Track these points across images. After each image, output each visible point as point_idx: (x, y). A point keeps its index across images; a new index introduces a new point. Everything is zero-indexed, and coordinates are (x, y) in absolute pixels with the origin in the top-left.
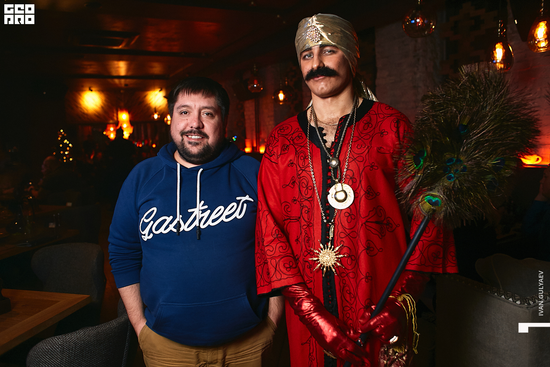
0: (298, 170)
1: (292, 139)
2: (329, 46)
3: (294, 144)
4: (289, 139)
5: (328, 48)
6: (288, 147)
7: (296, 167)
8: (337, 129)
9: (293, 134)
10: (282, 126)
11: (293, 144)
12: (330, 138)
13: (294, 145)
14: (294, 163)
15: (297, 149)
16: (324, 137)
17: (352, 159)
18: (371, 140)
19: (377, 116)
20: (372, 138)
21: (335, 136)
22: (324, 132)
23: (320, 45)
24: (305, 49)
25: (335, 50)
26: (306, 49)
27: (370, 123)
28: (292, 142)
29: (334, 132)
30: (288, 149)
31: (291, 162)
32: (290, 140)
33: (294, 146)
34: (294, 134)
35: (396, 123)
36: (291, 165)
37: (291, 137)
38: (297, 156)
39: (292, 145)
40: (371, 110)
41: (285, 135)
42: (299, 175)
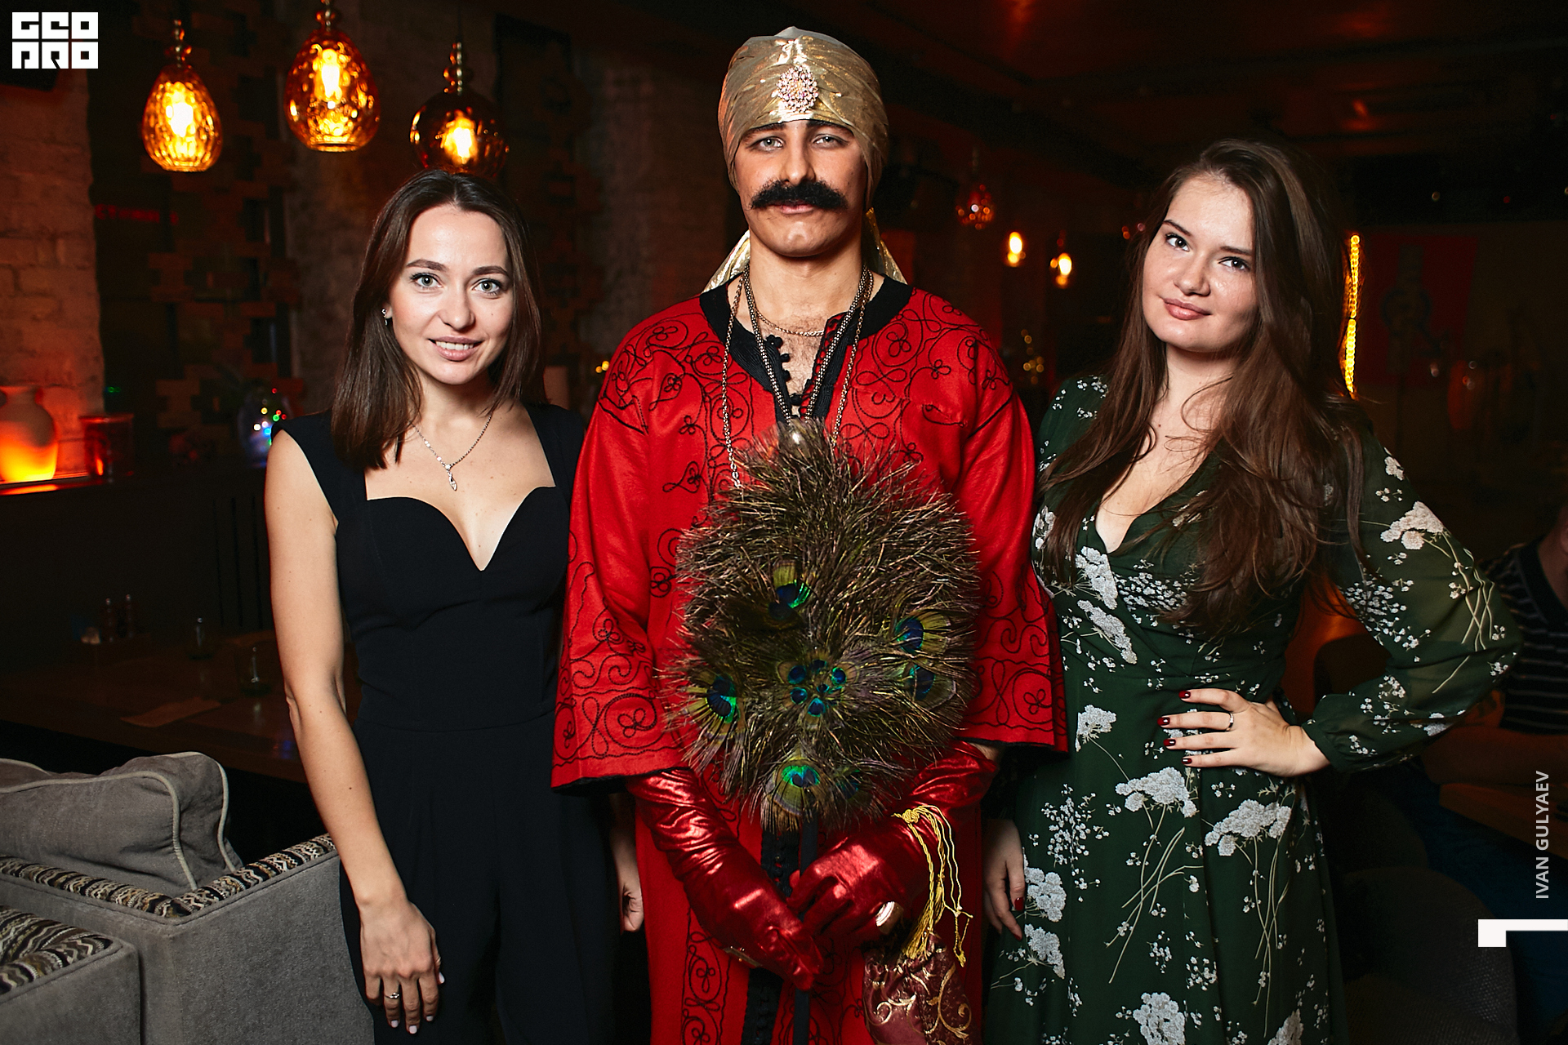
0: (712, 445)
1: (689, 360)
2: (832, 127)
3: (697, 374)
4: (681, 359)
5: (827, 131)
6: (679, 382)
7: (705, 435)
8: (821, 346)
9: (690, 347)
10: (659, 326)
11: (694, 374)
12: (800, 371)
13: (696, 376)
14: (697, 426)
15: (706, 389)
16: (785, 366)
17: (858, 429)
18: (910, 384)
19: (921, 324)
20: (912, 379)
21: (814, 364)
22: (784, 350)
23: (810, 120)
24: (763, 124)
25: (844, 137)
26: (767, 125)
27: (905, 341)
28: (689, 370)
29: (812, 354)
30: (680, 387)
31: (689, 423)
32: (684, 364)
33: (696, 379)
34: (693, 348)
35: (972, 349)
36: (688, 430)
37: (688, 355)
38: (709, 409)
39: (691, 375)
40: (907, 308)
41: (670, 348)
42: (713, 458)
